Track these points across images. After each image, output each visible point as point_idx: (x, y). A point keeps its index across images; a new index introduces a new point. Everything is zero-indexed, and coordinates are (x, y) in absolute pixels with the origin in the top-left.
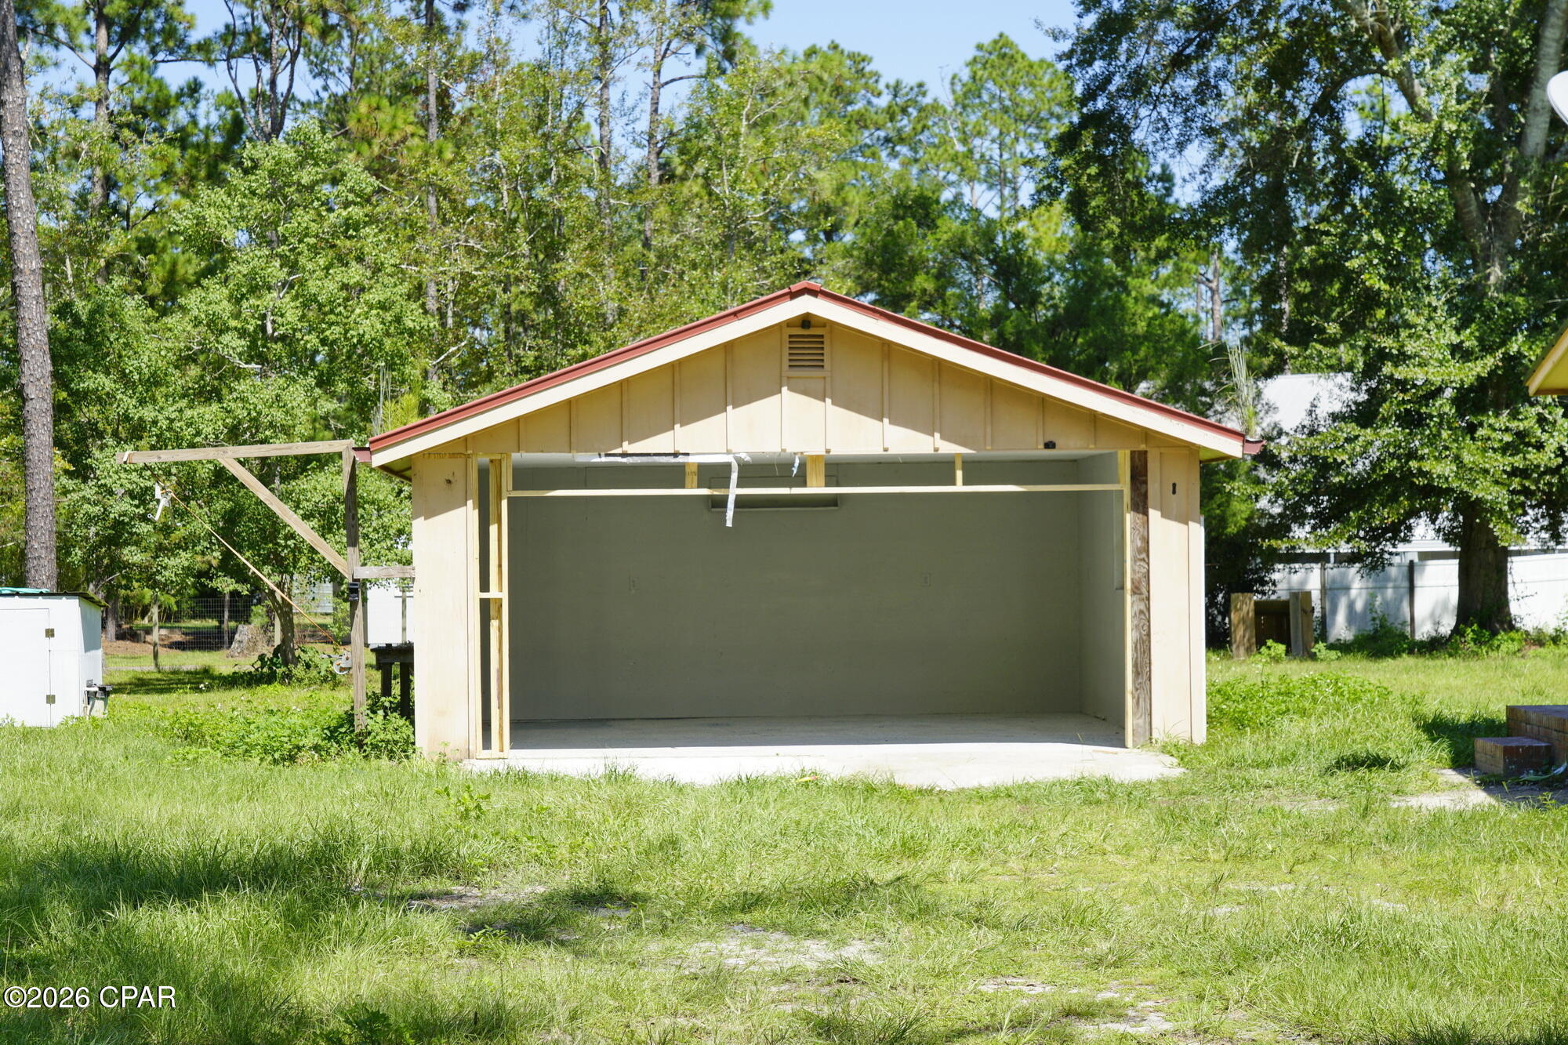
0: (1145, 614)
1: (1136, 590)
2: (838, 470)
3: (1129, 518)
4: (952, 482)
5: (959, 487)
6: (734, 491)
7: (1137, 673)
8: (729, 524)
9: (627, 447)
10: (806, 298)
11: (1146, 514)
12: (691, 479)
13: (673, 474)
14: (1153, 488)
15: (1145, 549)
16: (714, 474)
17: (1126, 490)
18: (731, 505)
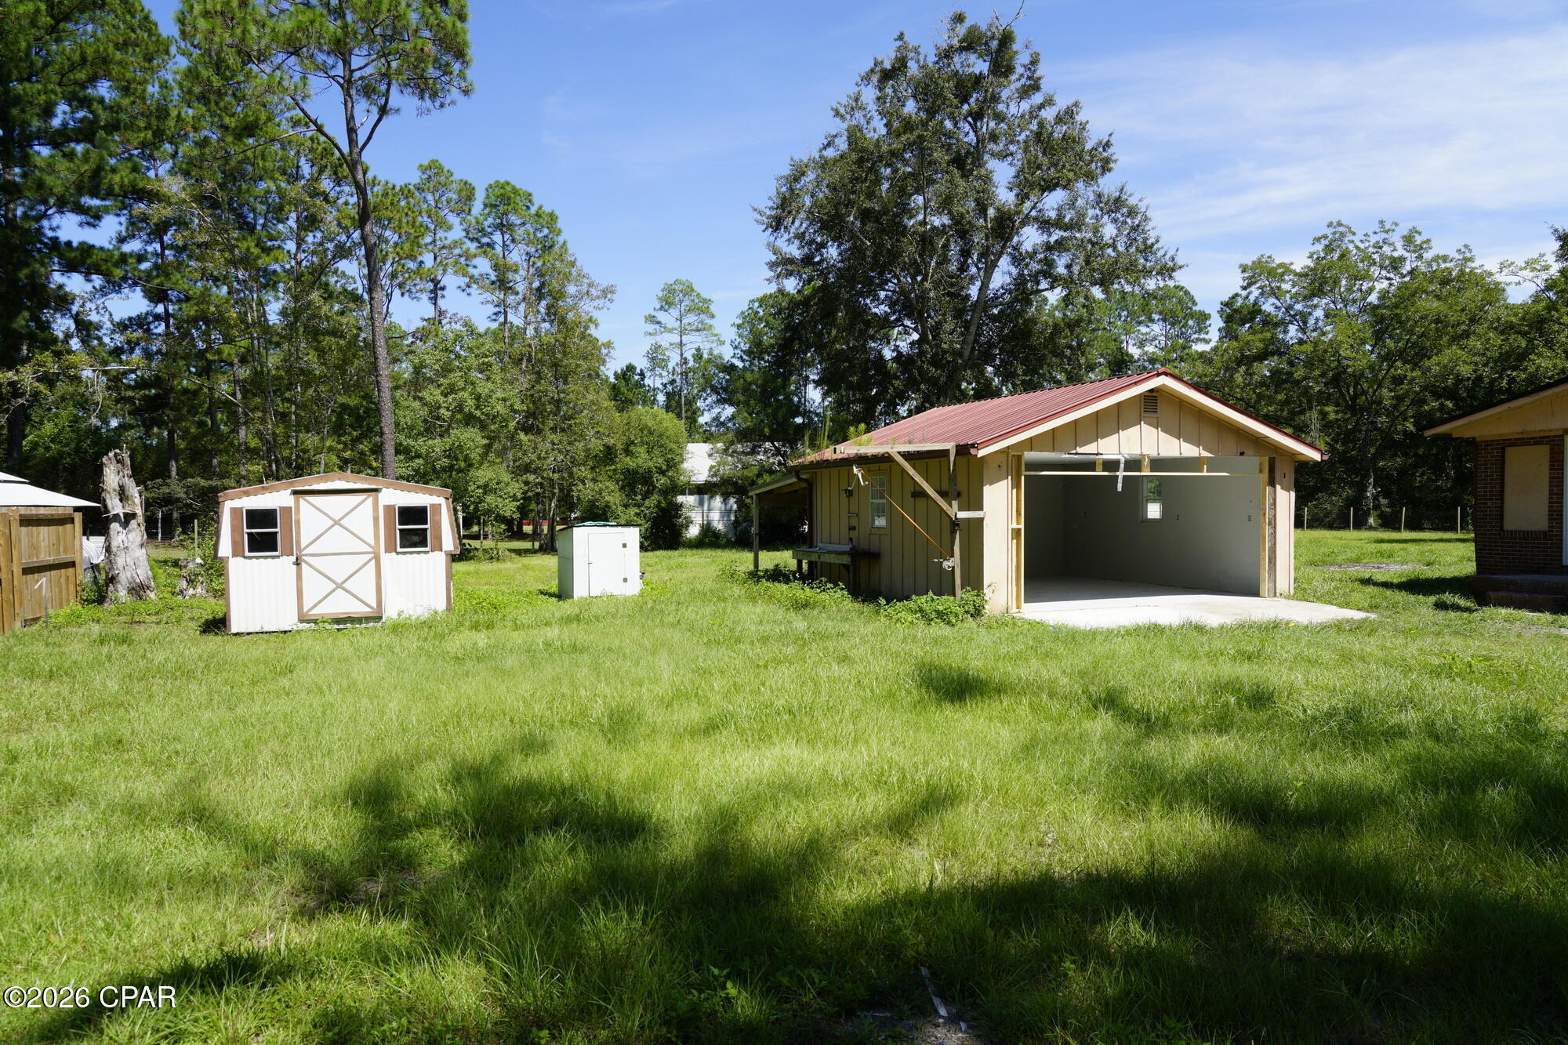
0: (1274, 535)
1: (1270, 524)
2: (1158, 463)
3: (1268, 489)
4: (1202, 471)
5: (1205, 474)
6: (1121, 474)
7: (1270, 562)
8: (1120, 489)
9: (1079, 450)
10: (1163, 377)
11: (1274, 487)
12: (1099, 467)
13: (1091, 466)
14: (1278, 475)
15: (1274, 504)
16: (1111, 465)
17: (1265, 476)
18: (1120, 480)
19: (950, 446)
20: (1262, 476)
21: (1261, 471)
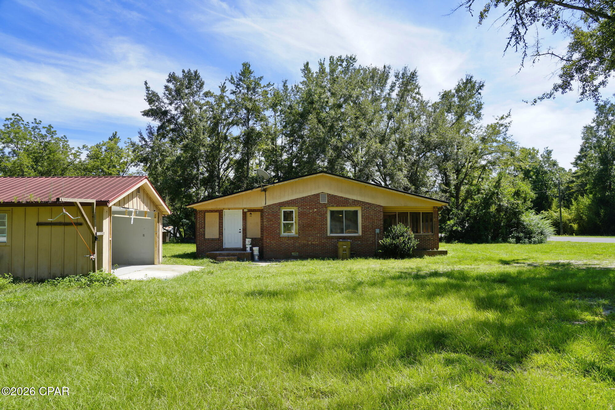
1: (158, 237)
3: (158, 224)
5: (147, 218)
6: (133, 217)
7: (158, 251)
8: (132, 223)
13: (126, 213)
14: (160, 219)
15: (159, 230)
17: (157, 219)
18: (132, 219)
19: (94, 201)
20: (155, 219)
21: (155, 218)
